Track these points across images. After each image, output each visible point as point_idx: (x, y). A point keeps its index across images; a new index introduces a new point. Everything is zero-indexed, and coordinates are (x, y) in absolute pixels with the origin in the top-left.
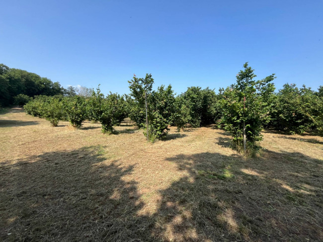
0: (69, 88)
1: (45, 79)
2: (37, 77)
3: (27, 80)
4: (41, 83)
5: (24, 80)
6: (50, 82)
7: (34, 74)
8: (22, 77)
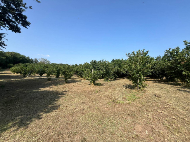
0: (35, 59)
1: (23, 56)
2: (19, 55)
3: (14, 56)
4: (20, 57)
5: (12, 57)
6: (25, 57)
7: (18, 53)
8: (12, 55)
